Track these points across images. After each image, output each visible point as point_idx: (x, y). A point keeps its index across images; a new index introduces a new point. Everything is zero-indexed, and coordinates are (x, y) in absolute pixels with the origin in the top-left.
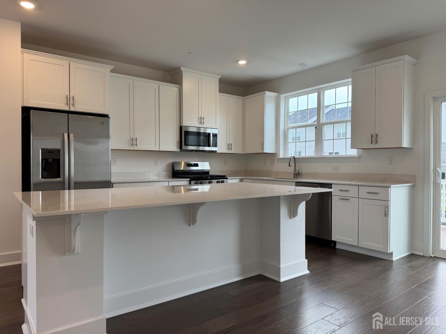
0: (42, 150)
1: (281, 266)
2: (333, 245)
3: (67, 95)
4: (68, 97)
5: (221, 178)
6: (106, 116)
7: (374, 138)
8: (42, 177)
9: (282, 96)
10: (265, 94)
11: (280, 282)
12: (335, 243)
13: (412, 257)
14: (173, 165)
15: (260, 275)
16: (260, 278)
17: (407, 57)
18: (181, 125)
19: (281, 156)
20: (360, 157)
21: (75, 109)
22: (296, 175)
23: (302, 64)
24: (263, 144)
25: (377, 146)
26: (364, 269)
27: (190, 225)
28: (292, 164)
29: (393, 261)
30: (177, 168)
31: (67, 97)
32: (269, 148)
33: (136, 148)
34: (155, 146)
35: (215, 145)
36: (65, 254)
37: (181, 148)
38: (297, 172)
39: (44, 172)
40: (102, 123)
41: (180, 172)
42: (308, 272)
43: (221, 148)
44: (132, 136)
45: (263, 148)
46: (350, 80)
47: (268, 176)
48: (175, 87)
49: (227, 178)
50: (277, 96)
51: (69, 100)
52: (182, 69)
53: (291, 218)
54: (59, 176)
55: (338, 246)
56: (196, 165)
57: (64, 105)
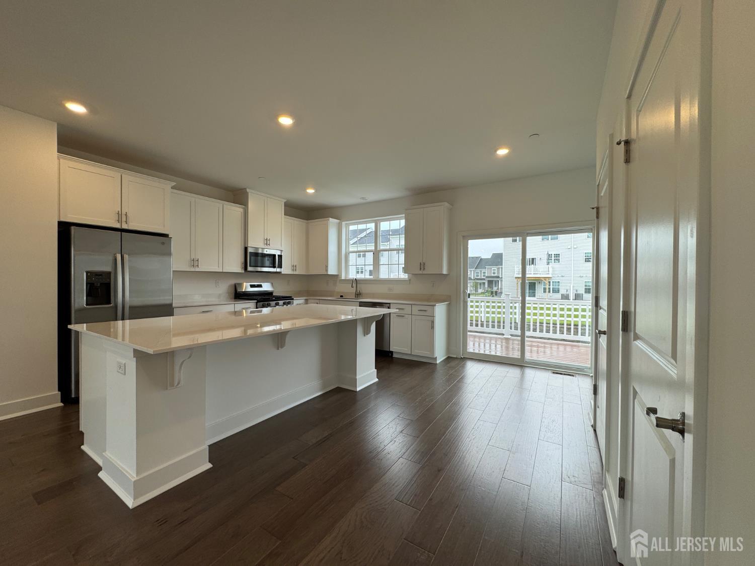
0: (87, 273)
1: (358, 377)
2: (390, 354)
3: (119, 211)
4: (120, 213)
5: (287, 300)
6: (165, 236)
7: (422, 266)
8: (87, 305)
9: (344, 223)
10: (329, 220)
11: (356, 392)
12: (392, 352)
13: (449, 359)
14: (235, 287)
15: (338, 387)
16: (338, 390)
17: (446, 204)
18: (246, 246)
19: (343, 278)
20: (410, 280)
21: (128, 226)
22: (358, 295)
23: (363, 198)
24: (327, 267)
25: (425, 272)
26: (418, 373)
27: (278, 349)
28: (354, 285)
29: (437, 364)
30: (239, 290)
31: (118, 214)
32: (332, 270)
33: (197, 269)
34: (217, 267)
35: (280, 266)
36: (167, 389)
37: (246, 268)
38: (358, 292)
39: (88, 298)
40: (163, 243)
41: (241, 294)
42: (377, 380)
43: (286, 270)
44: (193, 257)
45: (327, 270)
46: (404, 215)
47: (331, 296)
48: (239, 208)
49: (293, 299)
50: (339, 223)
51: (119, 216)
52: (248, 190)
53: (365, 336)
54: (109, 303)
55: (395, 356)
56: (260, 286)
57: (114, 221)
